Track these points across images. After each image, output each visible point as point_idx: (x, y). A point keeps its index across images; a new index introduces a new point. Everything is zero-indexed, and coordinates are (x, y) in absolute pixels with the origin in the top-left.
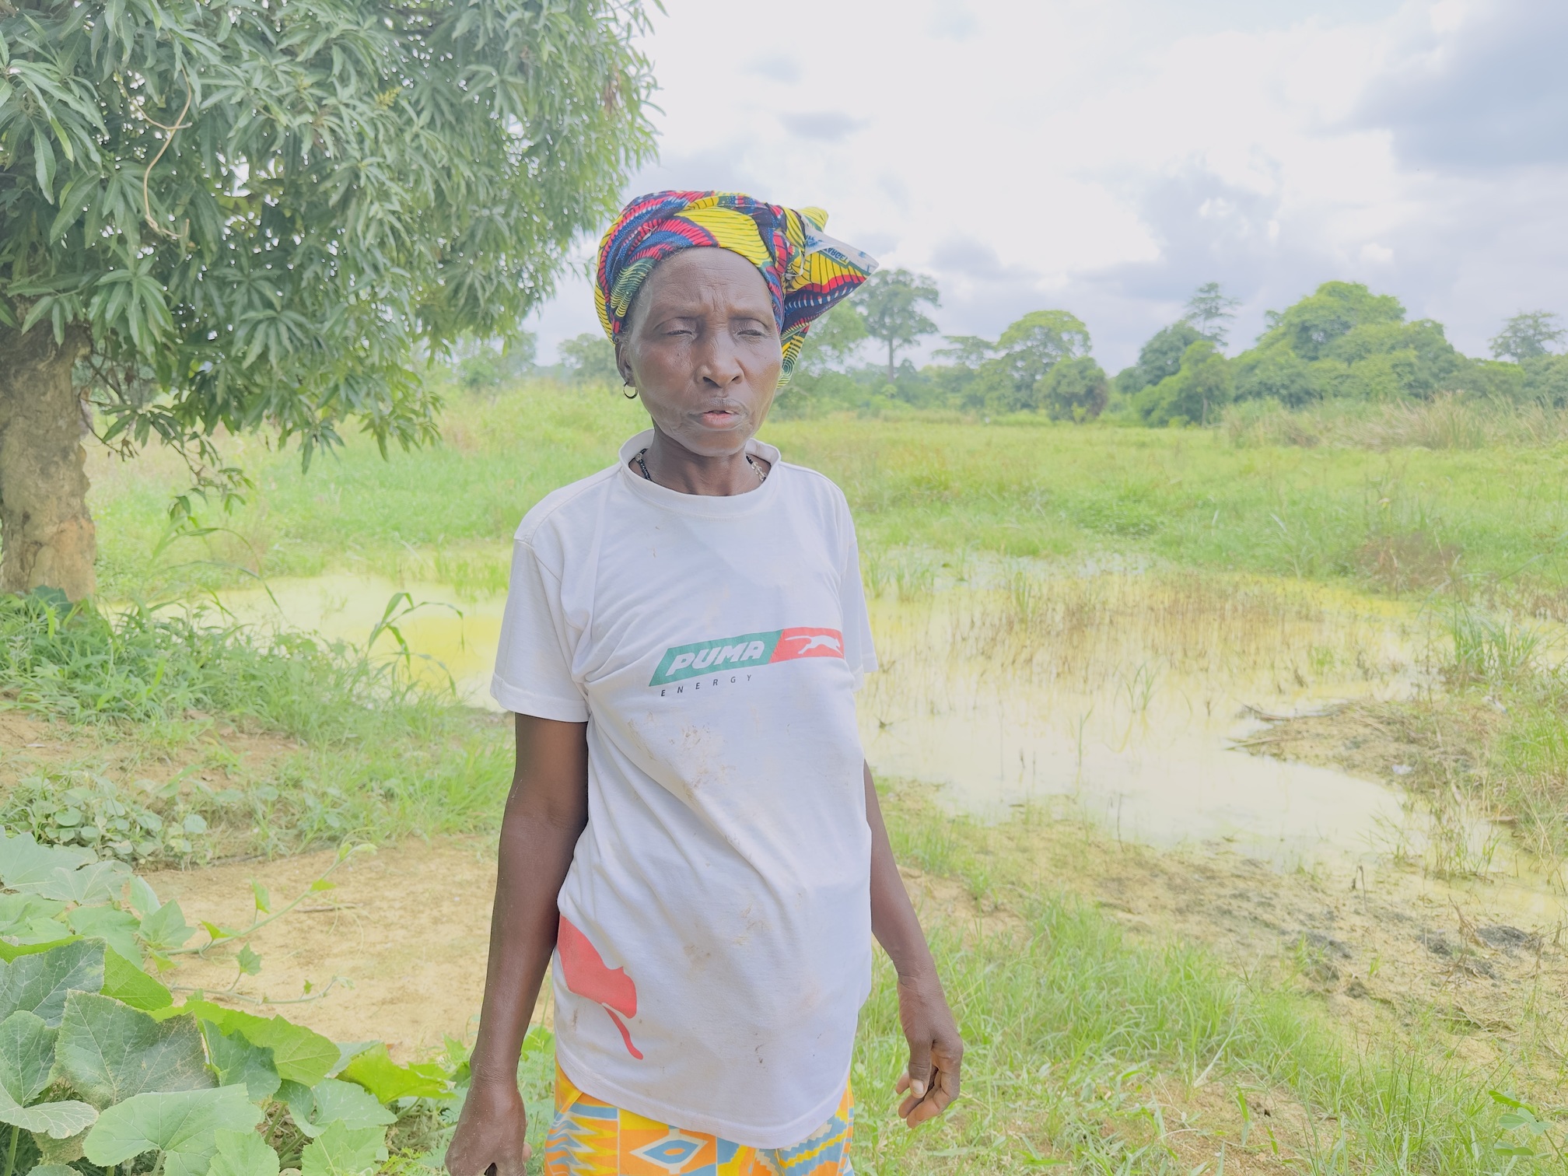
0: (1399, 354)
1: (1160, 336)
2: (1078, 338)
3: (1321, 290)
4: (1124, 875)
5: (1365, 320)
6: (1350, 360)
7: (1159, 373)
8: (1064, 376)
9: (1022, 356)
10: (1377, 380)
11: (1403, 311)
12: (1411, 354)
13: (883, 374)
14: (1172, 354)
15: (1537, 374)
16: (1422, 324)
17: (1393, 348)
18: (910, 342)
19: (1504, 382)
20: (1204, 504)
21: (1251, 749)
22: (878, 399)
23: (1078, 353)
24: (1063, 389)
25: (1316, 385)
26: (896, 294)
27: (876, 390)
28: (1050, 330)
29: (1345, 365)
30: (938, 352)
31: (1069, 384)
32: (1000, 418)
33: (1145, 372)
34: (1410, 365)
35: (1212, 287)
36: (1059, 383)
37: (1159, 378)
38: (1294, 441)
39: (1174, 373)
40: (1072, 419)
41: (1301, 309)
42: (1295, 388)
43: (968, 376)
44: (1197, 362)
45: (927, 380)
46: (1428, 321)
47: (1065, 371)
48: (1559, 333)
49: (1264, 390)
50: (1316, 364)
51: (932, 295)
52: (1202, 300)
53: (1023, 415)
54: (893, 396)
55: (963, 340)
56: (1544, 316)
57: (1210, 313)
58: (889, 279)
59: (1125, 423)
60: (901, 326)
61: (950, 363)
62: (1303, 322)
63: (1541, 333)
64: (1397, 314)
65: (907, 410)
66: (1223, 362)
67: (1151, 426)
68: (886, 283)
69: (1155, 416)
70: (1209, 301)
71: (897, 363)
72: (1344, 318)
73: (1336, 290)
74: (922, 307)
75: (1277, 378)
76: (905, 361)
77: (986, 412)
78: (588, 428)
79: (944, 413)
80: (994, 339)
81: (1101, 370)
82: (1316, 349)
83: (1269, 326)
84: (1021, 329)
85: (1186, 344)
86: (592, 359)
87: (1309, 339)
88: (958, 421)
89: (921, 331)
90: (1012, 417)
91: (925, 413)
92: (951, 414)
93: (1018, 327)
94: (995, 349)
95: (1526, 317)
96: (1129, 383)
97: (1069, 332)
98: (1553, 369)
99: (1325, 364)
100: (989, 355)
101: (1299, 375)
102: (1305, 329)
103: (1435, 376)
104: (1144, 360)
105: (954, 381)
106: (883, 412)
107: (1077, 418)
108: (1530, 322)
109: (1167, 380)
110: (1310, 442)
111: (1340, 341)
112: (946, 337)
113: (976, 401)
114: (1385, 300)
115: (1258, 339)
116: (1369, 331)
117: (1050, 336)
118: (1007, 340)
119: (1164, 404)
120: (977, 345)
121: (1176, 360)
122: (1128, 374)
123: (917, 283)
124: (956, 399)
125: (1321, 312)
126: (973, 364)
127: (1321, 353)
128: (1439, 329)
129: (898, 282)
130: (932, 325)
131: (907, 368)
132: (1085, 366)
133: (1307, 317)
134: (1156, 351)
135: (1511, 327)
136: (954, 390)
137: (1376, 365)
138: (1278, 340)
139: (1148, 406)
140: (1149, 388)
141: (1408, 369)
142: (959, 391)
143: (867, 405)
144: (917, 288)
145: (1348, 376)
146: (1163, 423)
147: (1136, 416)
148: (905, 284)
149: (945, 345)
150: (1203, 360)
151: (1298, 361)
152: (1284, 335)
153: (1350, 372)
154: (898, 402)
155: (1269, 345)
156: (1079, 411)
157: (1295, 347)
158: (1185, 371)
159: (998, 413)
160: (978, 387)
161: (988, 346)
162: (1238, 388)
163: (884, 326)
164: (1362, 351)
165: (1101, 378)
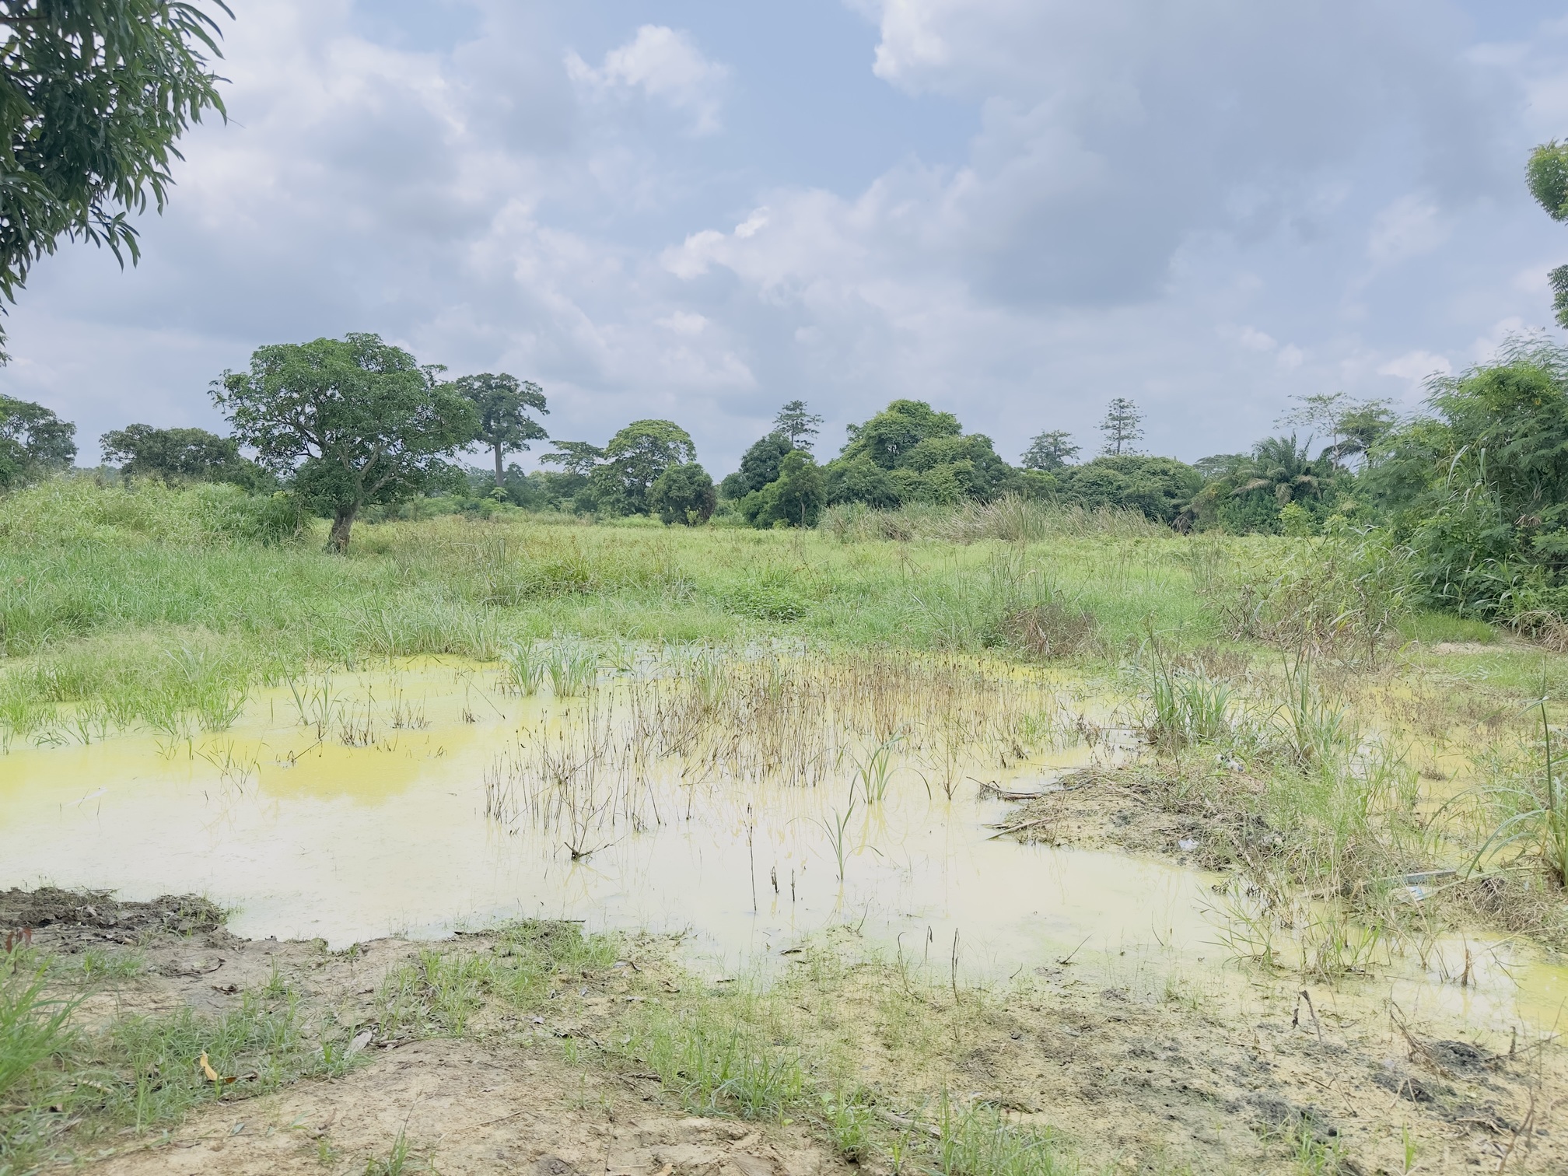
0: (959, 464)
1: (758, 445)
2: (683, 448)
3: (892, 408)
4: (982, 1045)
5: (930, 435)
6: (920, 469)
7: (760, 479)
8: (675, 481)
9: (633, 462)
10: (944, 486)
11: (959, 426)
12: (968, 464)
13: (491, 477)
14: (771, 463)
15: (1064, 481)
16: (975, 437)
17: (954, 459)
18: (518, 447)
19: (1042, 488)
20: (838, 588)
21: (1019, 836)
22: (488, 502)
23: (685, 461)
24: (674, 493)
25: (894, 491)
26: (501, 398)
27: (486, 493)
28: (656, 438)
29: (916, 474)
30: (546, 458)
31: (680, 488)
32: (615, 521)
33: (748, 478)
34: (968, 473)
35: (797, 405)
36: (670, 487)
37: (762, 484)
38: (892, 536)
39: (774, 480)
40: (686, 522)
41: (878, 425)
42: (877, 493)
43: (579, 481)
44: (793, 470)
45: (536, 485)
46: (980, 435)
47: (674, 476)
48: (1073, 449)
49: (851, 495)
50: (894, 473)
51: (539, 402)
52: (789, 417)
53: (638, 518)
54: (503, 499)
55: (571, 446)
56: (1061, 436)
57: (798, 428)
58: (493, 382)
59: (735, 524)
60: (508, 430)
61: (560, 469)
62: (880, 436)
63: (1060, 450)
64: (954, 430)
65: (517, 512)
66: (816, 470)
67: (758, 527)
68: (490, 387)
69: (760, 518)
70: (795, 417)
71: (505, 469)
72: (913, 433)
73: (903, 408)
74: (529, 412)
75: (862, 485)
76: (513, 466)
77: (601, 515)
78: (139, 526)
79: (557, 516)
80: (604, 446)
81: (708, 476)
82: (891, 458)
83: (851, 439)
84: (629, 436)
85: (782, 453)
86: (145, 453)
87: (885, 450)
88: (573, 522)
89: (529, 436)
90: (626, 520)
91: (539, 516)
92: (565, 517)
93: (626, 434)
94: (604, 456)
95: (1048, 436)
96: (734, 489)
97: (674, 441)
98: (1076, 477)
99: (901, 472)
100: (599, 461)
101: (880, 481)
102: (881, 441)
103: (988, 482)
104: (745, 467)
105: (564, 487)
106: (495, 514)
107: (690, 521)
108: (1051, 440)
109: (768, 486)
110: (905, 537)
111: (911, 452)
112: (554, 442)
113: (587, 506)
114: (945, 417)
115: (842, 450)
116: (935, 444)
117: (656, 445)
118: (616, 448)
119: (767, 507)
120: (585, 451)
121: (774, 468)
122: (732, 480)
123: (522, 388)
124: (568, 504)
125: (894, 427)
126: (583, 470)
127: (896, 463)
128: (988, 443)
129: (503, 387)
130: (541, 430)
131: (515, 471)
132: (693, 472)
133: (883, 430)
134: (756, 459)
135: (1038, 444)
136: (565, 495)
137: (941, 473)
138: (860, 451)
139: (753, 509)
140: (752, 493)
141: (967, 476)
142: (572, 496)
143: (476, 507)
144: (523, 393)
145: (920, 483)
146: (768, 525)
147: (742, 519)
148: (510, 390)
149: (554, 450)
150: (800, 468)
151: (877, 470)
152: (865, 446)
153: (921, 479)
154: (509, 505)
155: (853, 456)
156: (691, 515)
157: (874, 458)
158: (783, 478)
159: (612, 517)
160: (593, 492)
161: (598, 453)
162: (829, 494)
163: (489, 429)
164: (929, 462)
165: (708, 483)
